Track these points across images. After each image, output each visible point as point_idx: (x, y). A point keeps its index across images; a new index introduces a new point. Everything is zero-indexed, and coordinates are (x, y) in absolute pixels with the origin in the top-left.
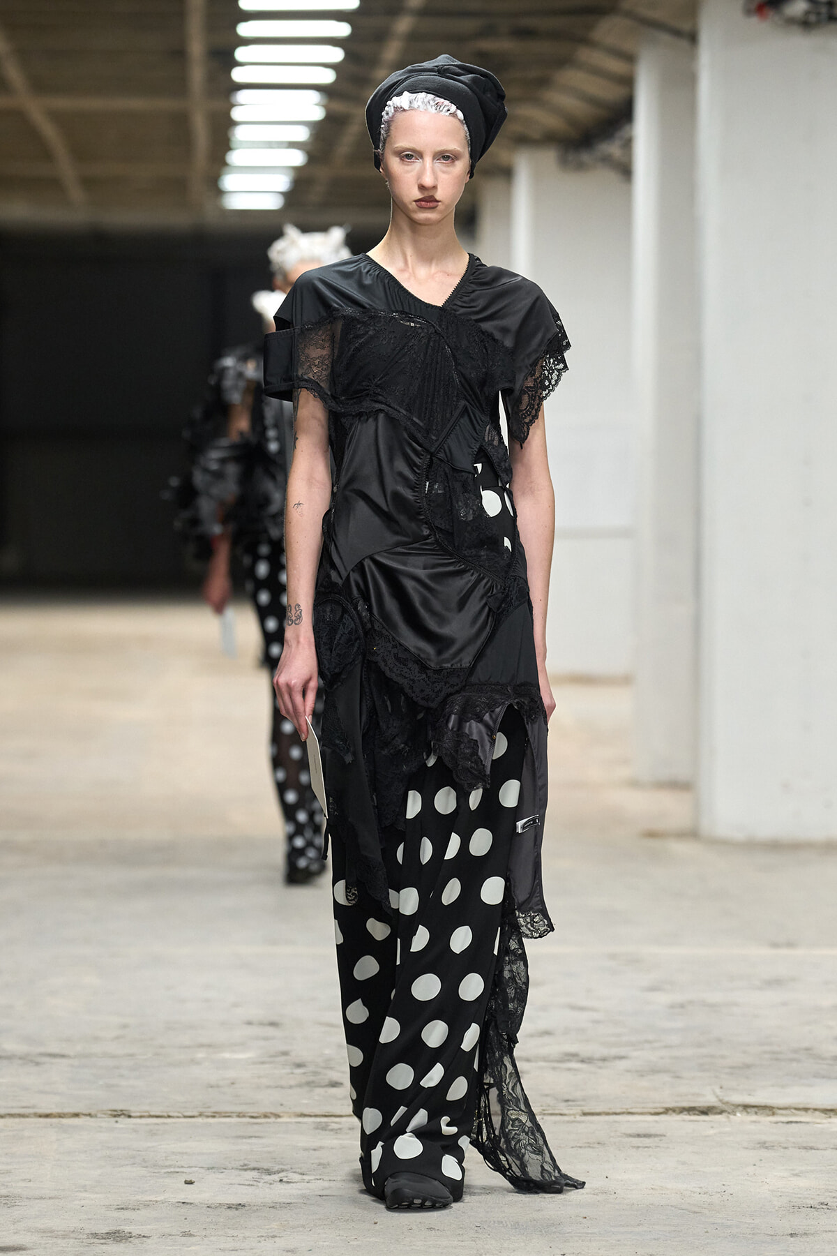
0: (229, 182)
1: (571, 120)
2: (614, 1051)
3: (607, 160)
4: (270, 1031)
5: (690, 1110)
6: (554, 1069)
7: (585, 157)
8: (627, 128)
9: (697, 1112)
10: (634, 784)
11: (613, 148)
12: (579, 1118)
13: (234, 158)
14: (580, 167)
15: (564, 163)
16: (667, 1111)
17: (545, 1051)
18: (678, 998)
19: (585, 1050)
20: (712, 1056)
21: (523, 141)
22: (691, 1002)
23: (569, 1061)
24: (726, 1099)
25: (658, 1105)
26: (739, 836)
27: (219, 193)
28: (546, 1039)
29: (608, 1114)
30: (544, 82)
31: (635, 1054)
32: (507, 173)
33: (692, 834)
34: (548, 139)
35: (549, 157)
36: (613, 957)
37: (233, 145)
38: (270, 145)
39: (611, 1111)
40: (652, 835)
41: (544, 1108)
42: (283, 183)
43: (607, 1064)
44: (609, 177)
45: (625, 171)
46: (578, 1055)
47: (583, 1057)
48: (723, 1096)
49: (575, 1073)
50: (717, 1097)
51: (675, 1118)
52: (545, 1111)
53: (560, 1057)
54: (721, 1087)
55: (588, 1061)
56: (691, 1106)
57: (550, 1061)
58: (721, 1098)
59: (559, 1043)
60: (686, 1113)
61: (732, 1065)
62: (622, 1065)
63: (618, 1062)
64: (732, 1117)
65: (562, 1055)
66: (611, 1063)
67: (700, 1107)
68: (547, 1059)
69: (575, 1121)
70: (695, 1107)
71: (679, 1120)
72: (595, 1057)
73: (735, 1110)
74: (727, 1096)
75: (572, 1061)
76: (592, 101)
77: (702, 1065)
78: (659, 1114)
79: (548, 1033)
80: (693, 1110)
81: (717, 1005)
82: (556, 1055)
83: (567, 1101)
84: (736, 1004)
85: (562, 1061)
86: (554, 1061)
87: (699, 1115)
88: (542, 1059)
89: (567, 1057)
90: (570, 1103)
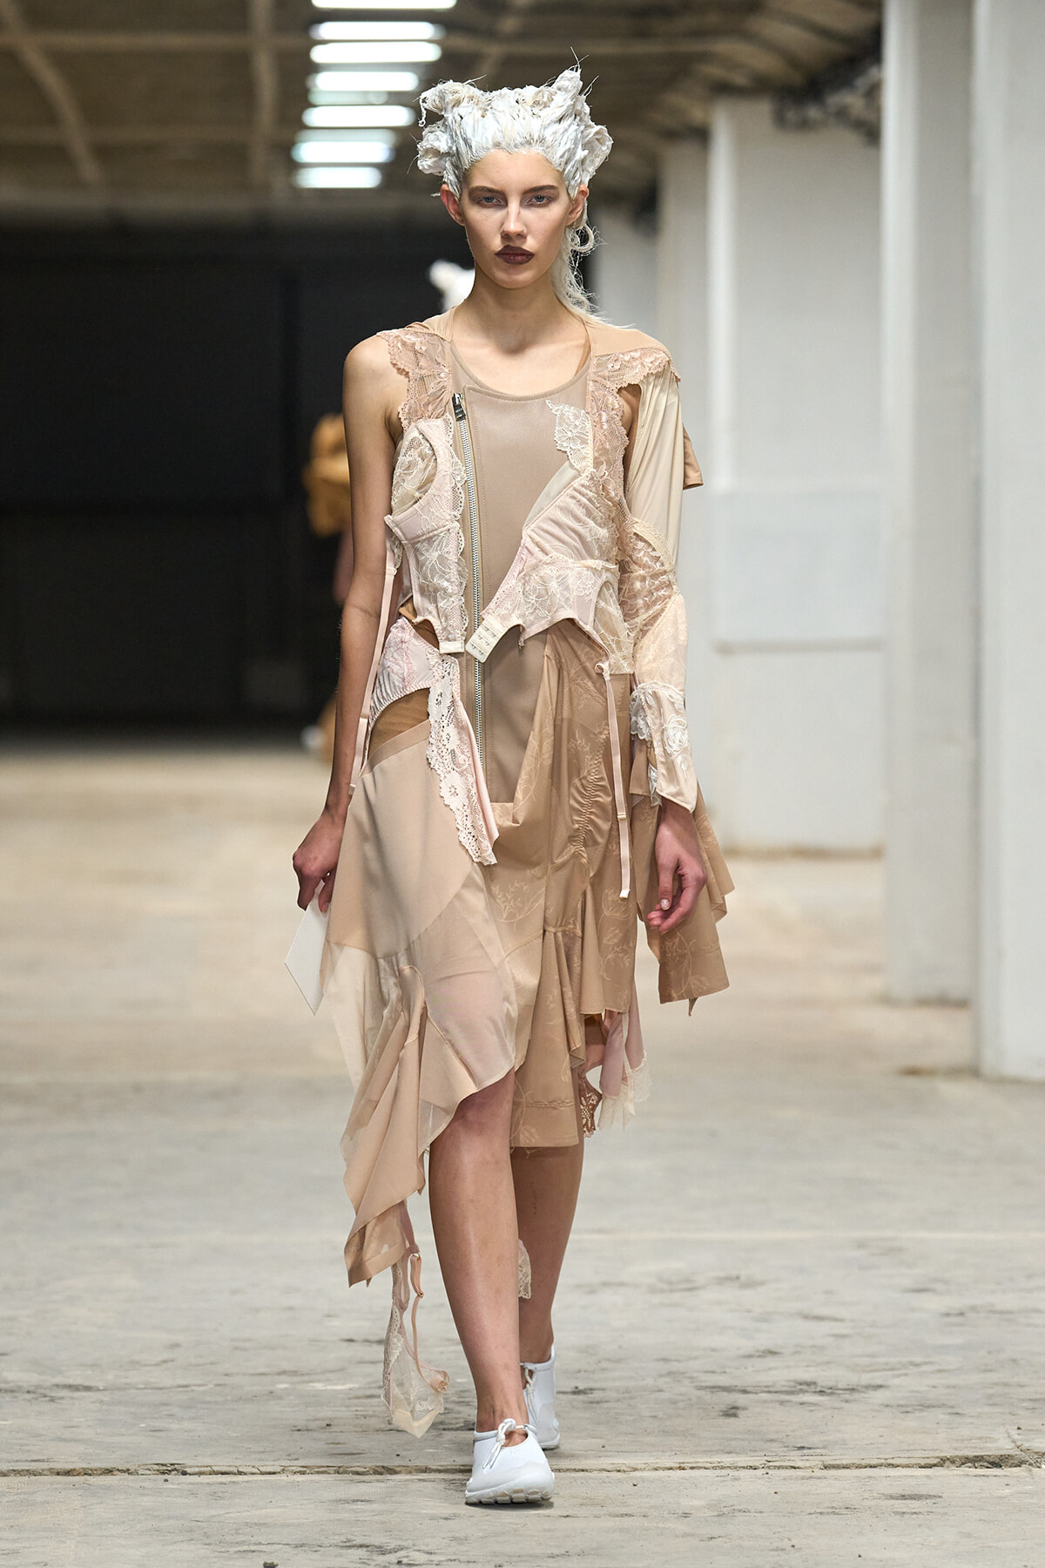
0: (307, 151)
1: (792, 60)
2: (866, 1378)
3: (842, 115)
5: (975, 1461)
6: (782, 1403)
7: (813, 112)
8: (873, 71)
9: (985, 1464)
11: (852, 100)
12: (818, 1473)
13: (314, 117)
14: (804, 125)
15: (780, 120)
16: (942, 1462)
17: (765, 1379)
18: (953, 1302)
19: (825, 1377)
20: (1006, 1385)
21: (723, 89)
22: (974, 1309)
23: (802, 1391)
24: (1026, 1445)
25: (931, 1454)
27: (294, 166)
28: (770, 1362)
29: (859, 1467)
31: (896, 1381)
32: (701, 135)
33: (971, 1071)
34: (760, 87)
35: (762, 110)
36: (861, 1245)
37: (313, 98)
38: (364, 99)
39: (864, 1463)
40: (913, 1072)
42: (380, 151)
43: (856, 1396)
44: (851, 139)
45: (871, 133)
46: (815, 1383)
47: (822, 1387)
48: (1021, 1440)
49: (810, 1408)
50: (1014, 1442)
51: (955, 1472)
52: (770, 1464)
53: (791, 1387)
54: (1019, 1428)
55: (830, 1391)
56: (977, 1454)
57: (776, 1392)
58: (1019, 1443)
59: (788, 1367)
60: (970, 1464)
61: (1035, 1397)
62: (879, 1397)
63: (872, 1393)
64: (1035, 1470)
65: (792, 1384)
66: (863, 1395)
67: (989, 1456)
68: (771, 1389)
69: (811, 1477)
70: (982, 1456)
71: (960, 1475)
72: (840, 1386)
73: (1039, 1460)
74: (1028, 1441)
75: (807, 1391)
76: (824, 32)
77: (990, 1396)
78: (931, 1466)
79: (772, 1353)
80: (980, 1461)
81: (1011, 1312)
82: (785, 1383)
83: (803, 1448)
84: (1037, 1311)
85: (792, 1393)
86: (781, 1392)
87: (988, 1468)
88: (766, 1389)
89: (800, 1387)
90: (805, 1451)
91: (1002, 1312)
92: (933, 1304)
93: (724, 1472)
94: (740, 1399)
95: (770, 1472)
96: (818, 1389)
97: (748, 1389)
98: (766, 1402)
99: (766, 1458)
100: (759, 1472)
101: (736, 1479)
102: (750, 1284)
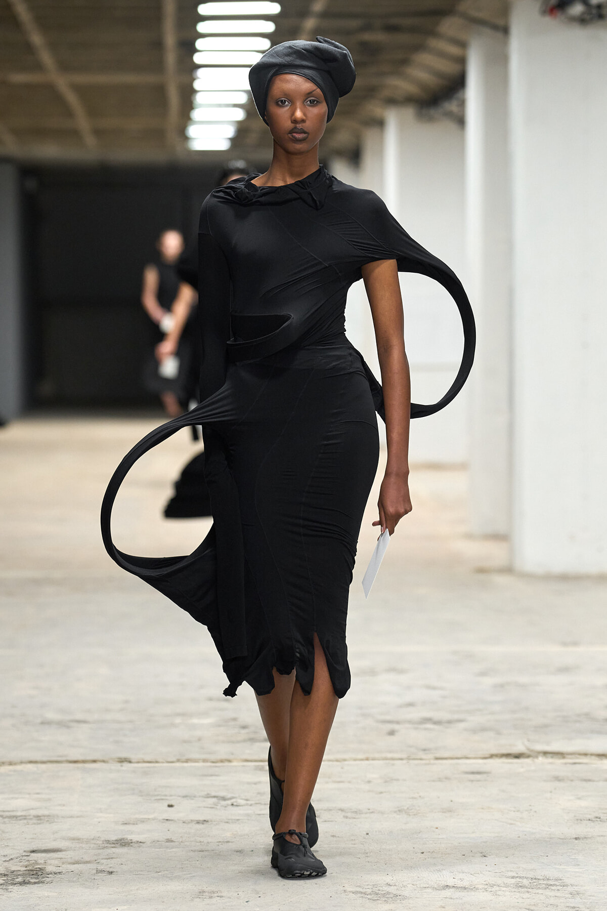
0: (192, 131)
1: (423, 87)
2: (456, 717)
3: (449, 115)
5: (508, 755)
6: (416, 728)
7: (434, 112)
8: (461, 92)
9: (512, 757)
10: (469, 536)
11: (452, 106)
12: (432, 761)
13: (196, 115)
14: (431, 119)
15: (419, 116)
16: (492, 756)
17: (408, 717)
18: (499, 680)
19: (436, 715)
20: (522, 719)
21: (392, 102)
22: (508, 683)
23: (426, 723)
24: (532, 748)
25: (486, 752)
26: (540, 571)
27: (186, 139)
28: (410, 709)
29: (452, 758)
30: (405, 62)
31: (470, 718)
32: (380, 124)
33: (508, 570)
34: (409, 100)
35: (409, 112)
36: (455, 653)
37: (194, 106)
38: (220, 106)
39: (454, 757)
40: (481, 571)
42: (230, 132)
43: (451, 725)
44: (451, 126)
45: (461, 121)
46: (432, 719)
49: (429, 731)
50: (526, 746)
51: (498, 761)
52: (410, 757)
53: (420, 721)
54: (528, 740)
55: (439, 723)
56: (508, 752)
57: (413, 723)
58: (528, 747)
59: (419, 711)
60: (505, 757)
61: (536, 725)
62: (462, 725)
63: (459, 724)
64: (536, 760)
65: (421, 719)
66: (454, 724)
67: (514, 753)
68: (410, 722)
69: (429, 764)
70: (510, 753)
71: (500, 763)
72: (444, 720)
73: (538, 755)
74: (532, 746)
77: (515, 725)
78: (486, 758)
79: (411, 705)
82: (418, 719)
84: (538, 685)
85: (421, 723)
86: (416, 723)
87: (513, 759)
88: (408, 722)
89: (425, 721)
90: (426, 751)
91: (522, 685)
92: (488, 681)
93: (387, 761)
94: (396, 727)
95: (410, 761)
96: (434, 722)
97: (400, 722)
98: (408, 728)
99: (408, 755)
100: (404, 762)
101: (393, 765)
102: (401, 671)
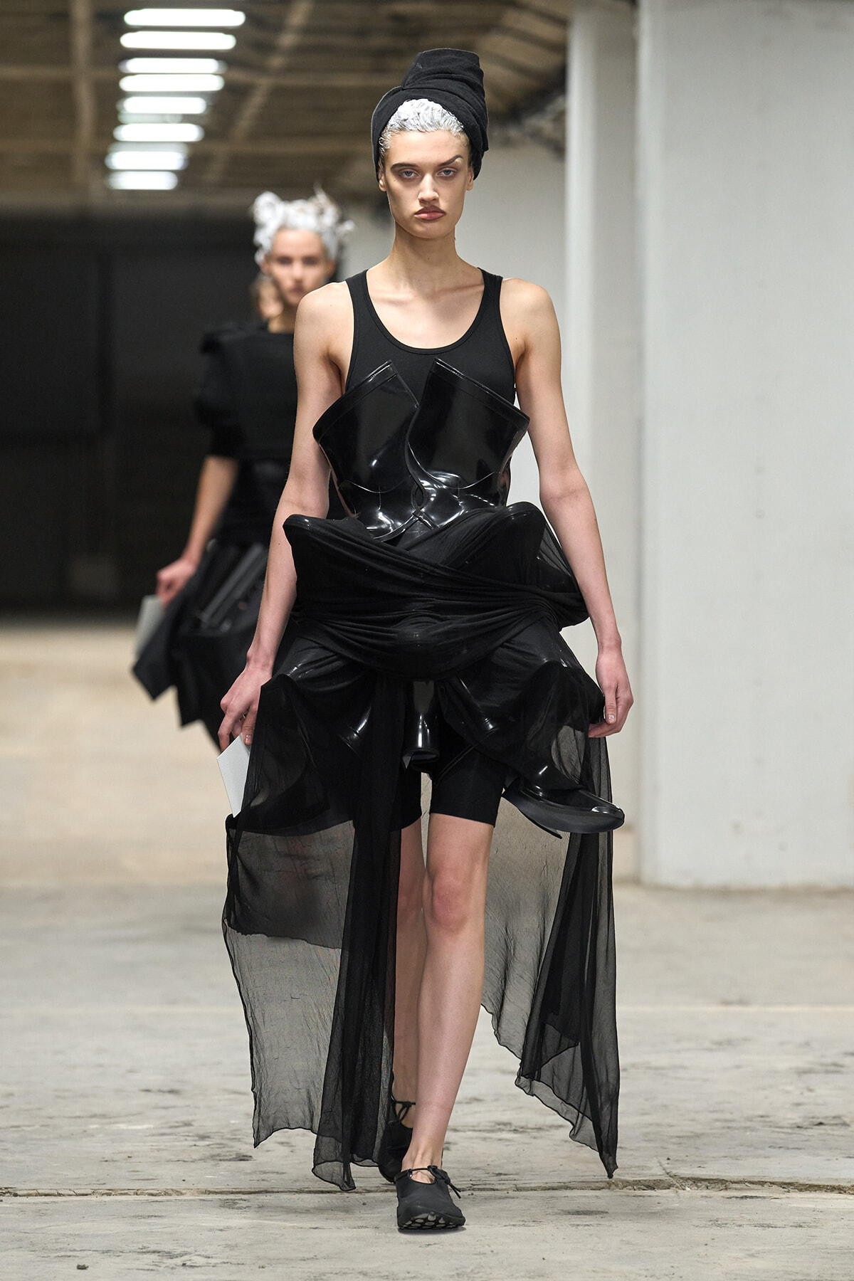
0: (118, 159)
1: (497, 91)
2: (550, 1120)
3: (536, 135)
4: (170, 1100)
5: (634, 1184)
6: (484, 1139)
7: (513, 132)
8: (560, 100)
9: (642, 1187)
11: (543, 123)
12: (511, 1193)
13: (123, 133)
14: (507, 143)
16: (608, 1185)
17: (471, 1120)
19: (517, 1118)
20: (658, 1125)
22: (634, 1065)
23: (500, 1130)
24: (674, 1172)
25: (600, 1179)
26: (686, 882)
27: (108, 172)
28: (475, 1107)
29: (544, 1189)
33: (632, 880)
37: (122, 118)
38: (163, 119)
39: (547, 1186)
41: (473, 1183)
42: (176, 160)
43: (542, 1133)
44: (542, 155)
45: (558, 148)
46: (510, 1124)
47: (516, 1127)
48: (670, 1168)
49: (507, 1143)
50: (664, 1169)
51: (619, 1194)
52: (475, 1187)
53: (491, 1127)
54: (668, 1159)
55: (521, 1130)
56: (635, 1179)
57: (480, 1131)
58: (668, 1171)
59: (489, 1111)
60: (630, 1187)
61: (681, 1134)
62: (560, 1134)
63: (554, 1132)
64: (681, 1192)
65: (493, 1124)
66: (547, 1133)
67: (645, 1181)
68: (476, 1128)
69: (507, 1197)
70: (640, 1181)
71: (622, 1196)
72: (530, 1126)
73: (684, 1184)
74: (676, 1169)
75: (503, 1130)
76: (521, 70)
77: (646, 1134)
78: (600, 1189)
79: (477, 1100)
80: (638, 1184)
81: (663, 1068)
82: (487, 1124)
83: (500, 1174)
84: (683, 1067)
85: (492, 1131)
86: (484, 1131)
87: (644, 1190)
88: (471, 1128)
89: (498, 1127)
90: (502, 1177)
91: (656, 1068)
95: (475, 1193)
96: (513, 1128)
97: (458, 1128)
98: (471, 1138)
99: (471, 1182)
